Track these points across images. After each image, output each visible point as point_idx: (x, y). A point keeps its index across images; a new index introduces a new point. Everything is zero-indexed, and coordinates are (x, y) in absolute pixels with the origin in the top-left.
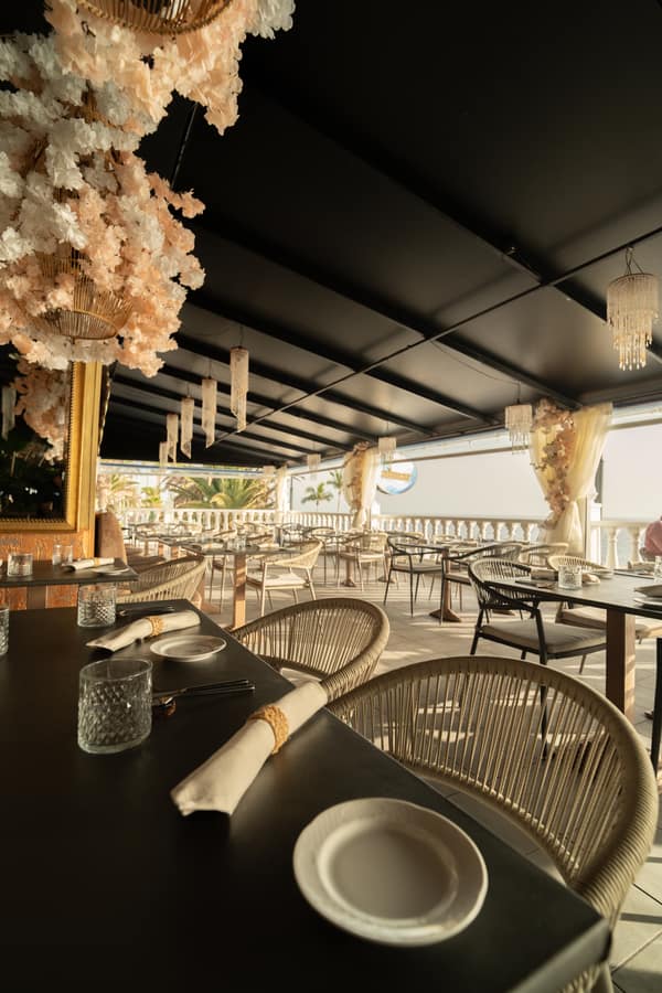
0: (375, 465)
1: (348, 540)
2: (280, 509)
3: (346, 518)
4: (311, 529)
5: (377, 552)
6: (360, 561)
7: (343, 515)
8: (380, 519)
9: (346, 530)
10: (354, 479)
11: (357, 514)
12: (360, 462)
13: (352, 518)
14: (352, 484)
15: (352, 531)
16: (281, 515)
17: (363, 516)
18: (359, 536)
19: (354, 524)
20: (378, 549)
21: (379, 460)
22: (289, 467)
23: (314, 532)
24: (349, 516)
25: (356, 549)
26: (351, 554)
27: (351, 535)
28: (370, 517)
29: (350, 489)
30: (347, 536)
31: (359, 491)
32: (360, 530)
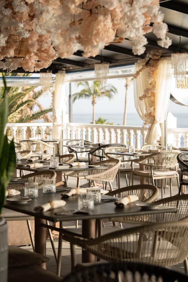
0: (168, 76)
1: (142, 158)
2: (59, 121)
3: (139, 132)
4: (100, 147)
5: (171, 169)
6: (154, 178)
7: (135, 129)
8: (176, 134)
9: (139, 148)
10: (147, 90)
11: (150, 129)
12: (153, 71)
13: (146, 133)
14: (144, 96)
15: (146, 148)
16: (60, 129)
17: (158, 131)
18: (153, 154)
19: (148, 140)
20: (172, 166)
21: (172, 71)
22: (68, 71)
23: (107, 150)
24: (142, 130)
25: (150, 167)
26: (145, 172)
27: (144, 153)
28: (165, 131)
29: (143, 102)
30: (140, 154)
31: (152, 104)
32: (154, 147)
